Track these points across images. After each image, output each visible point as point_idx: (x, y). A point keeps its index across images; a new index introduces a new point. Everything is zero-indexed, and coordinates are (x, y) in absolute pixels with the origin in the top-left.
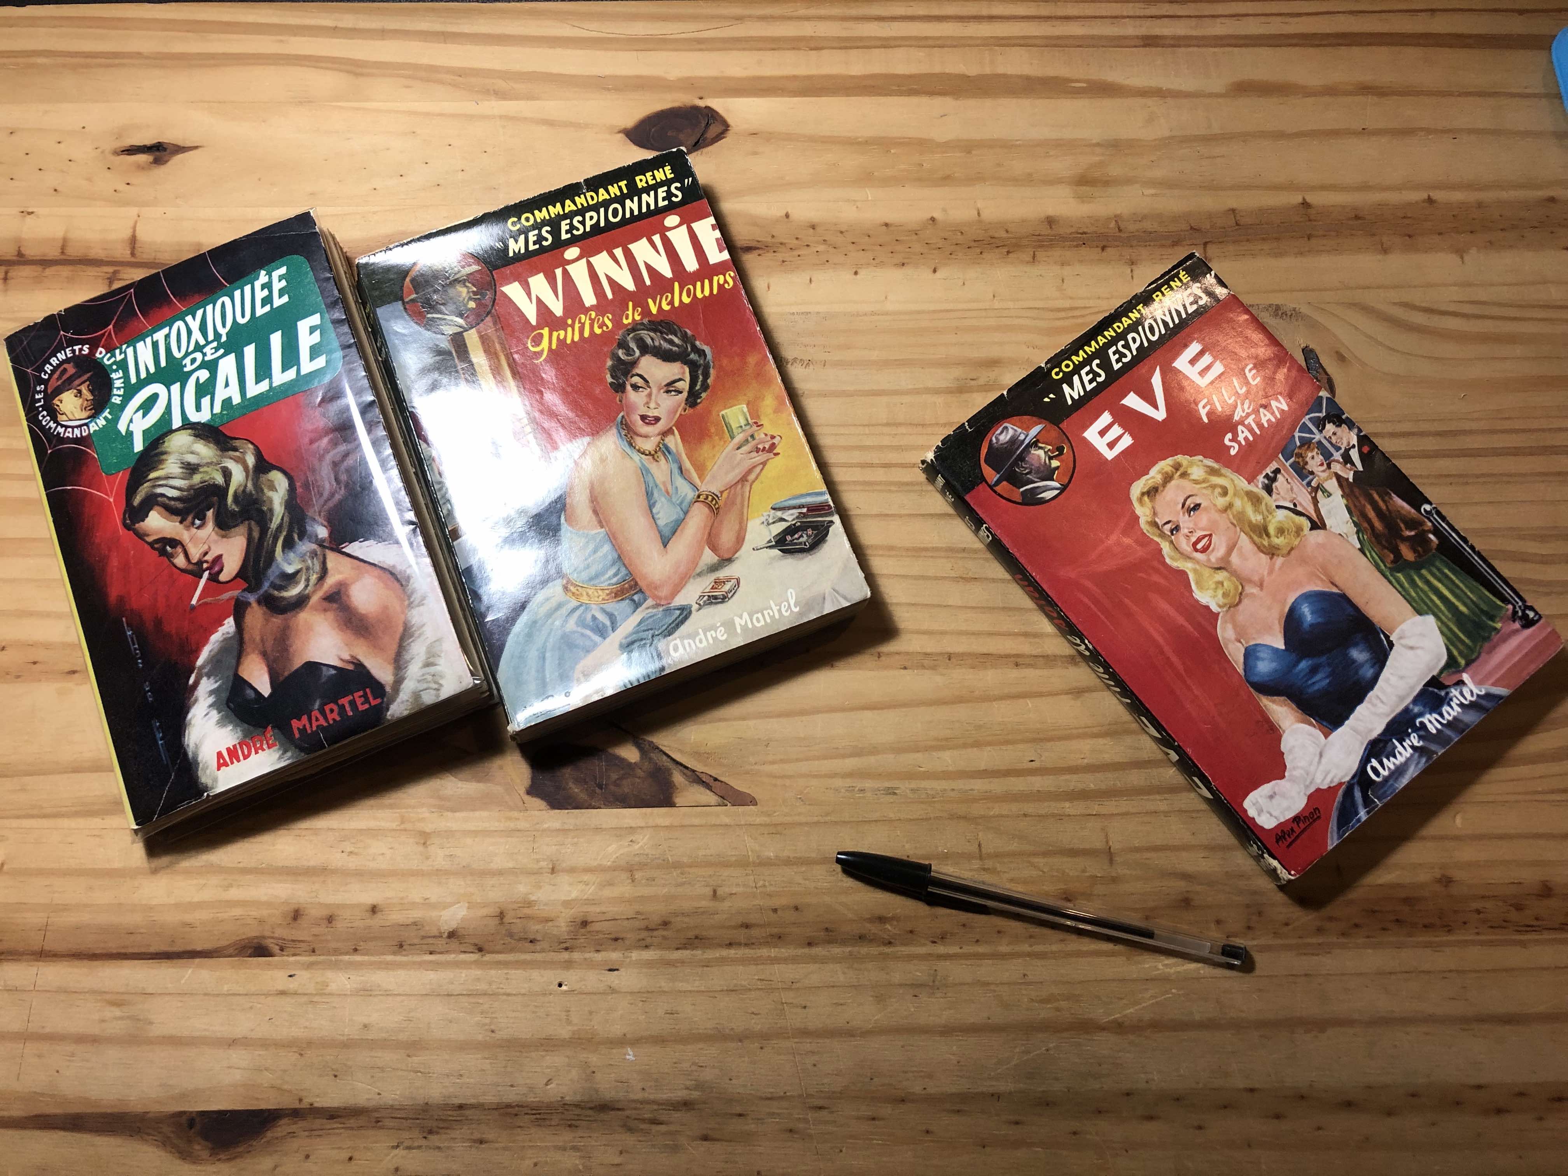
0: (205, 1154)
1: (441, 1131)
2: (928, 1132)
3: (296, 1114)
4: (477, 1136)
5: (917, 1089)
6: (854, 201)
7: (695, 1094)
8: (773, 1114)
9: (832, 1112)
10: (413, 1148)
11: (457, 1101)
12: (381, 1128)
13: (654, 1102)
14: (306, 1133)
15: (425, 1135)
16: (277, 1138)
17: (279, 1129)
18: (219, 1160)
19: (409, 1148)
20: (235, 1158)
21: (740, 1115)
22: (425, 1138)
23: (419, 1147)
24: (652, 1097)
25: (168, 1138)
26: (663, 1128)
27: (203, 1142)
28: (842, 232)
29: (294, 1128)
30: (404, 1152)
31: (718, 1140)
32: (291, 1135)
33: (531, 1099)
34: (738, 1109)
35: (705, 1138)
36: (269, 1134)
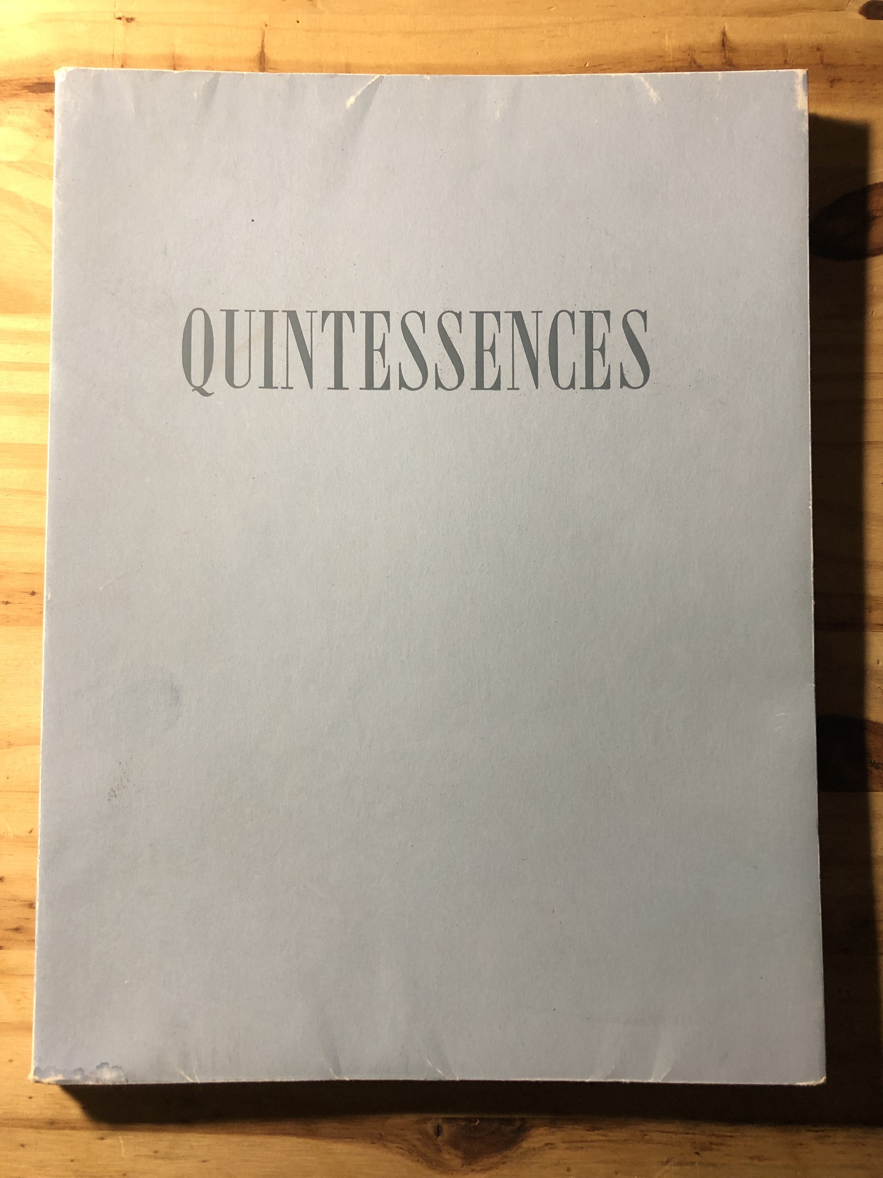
0: (457, 1162)
12: (648, 1142)
14: (566, 1145)
15: (697, 1151)
16: (534, 1149)
17: (535, 1139)
18: (473, 1170)
19: (680, 1164)
20: (490, 1168)
22: (696, 1153)
23: (693, 1163)
25: (414, 1146)
27: (453, 1151)
29: (551, 1139)
36: (525, 1145)
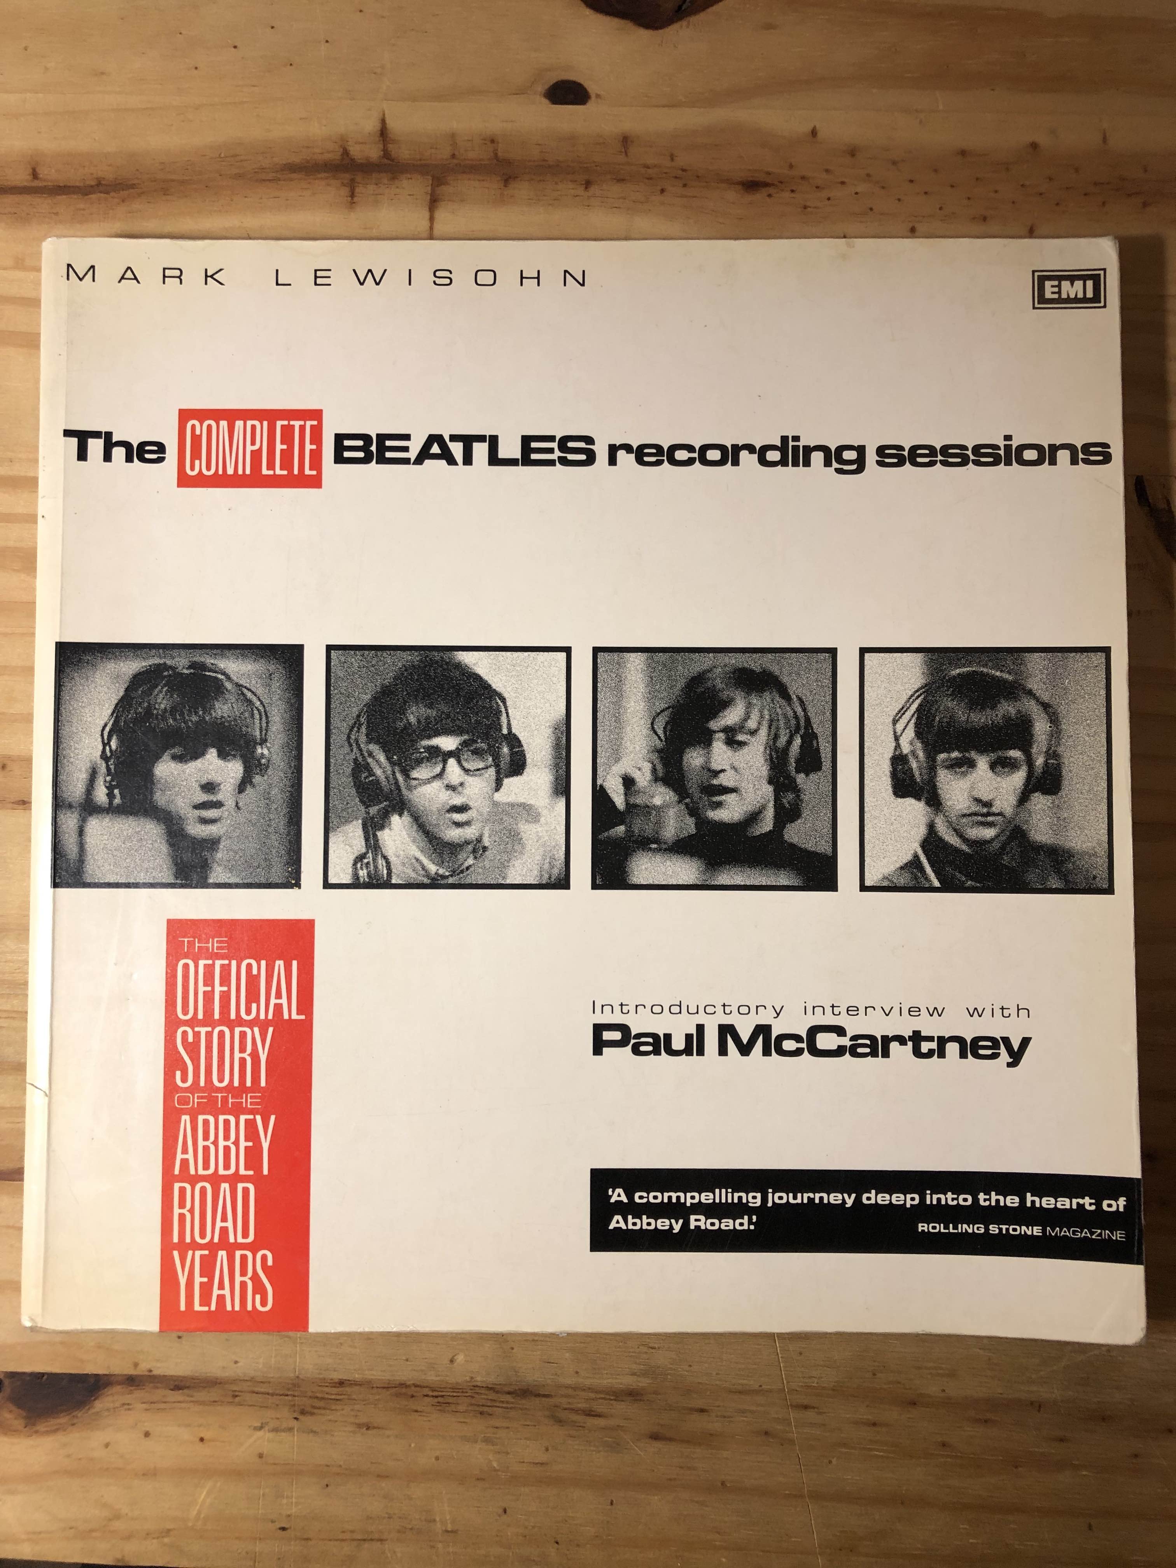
1: (316, 1411)
2: (944, 1445)
3: (132, 1381)
4: (363, 1419)
5: (933, 1389)
6: (916, 111)
7: (644, 1382)
8: (743, 1411)
9: (820, 1413)
10: (284, 1431)
11: (336, 1376)
13: (590, 1389)
21: (702, 1411)
24: (588, 1382)
26: (601, 1422)
28: (894, 163)
30: (271, 1435)
31: (670, 1439)
32: (126, 1407)
33: (431, 1377)
34: (700, 1403)
35: (655, 1437)
